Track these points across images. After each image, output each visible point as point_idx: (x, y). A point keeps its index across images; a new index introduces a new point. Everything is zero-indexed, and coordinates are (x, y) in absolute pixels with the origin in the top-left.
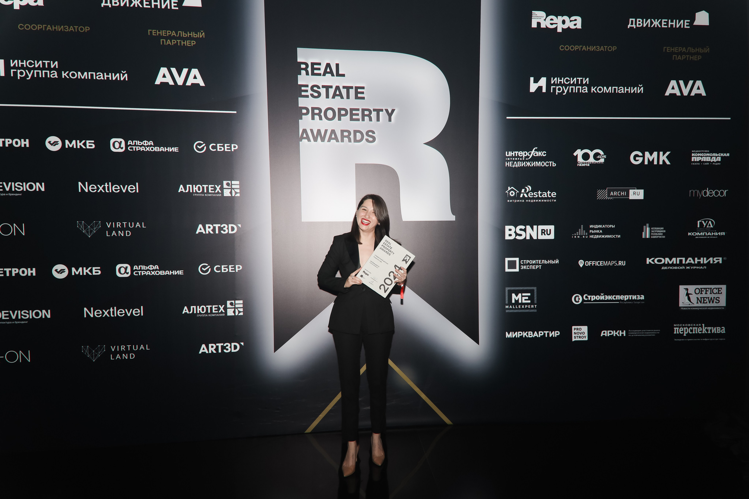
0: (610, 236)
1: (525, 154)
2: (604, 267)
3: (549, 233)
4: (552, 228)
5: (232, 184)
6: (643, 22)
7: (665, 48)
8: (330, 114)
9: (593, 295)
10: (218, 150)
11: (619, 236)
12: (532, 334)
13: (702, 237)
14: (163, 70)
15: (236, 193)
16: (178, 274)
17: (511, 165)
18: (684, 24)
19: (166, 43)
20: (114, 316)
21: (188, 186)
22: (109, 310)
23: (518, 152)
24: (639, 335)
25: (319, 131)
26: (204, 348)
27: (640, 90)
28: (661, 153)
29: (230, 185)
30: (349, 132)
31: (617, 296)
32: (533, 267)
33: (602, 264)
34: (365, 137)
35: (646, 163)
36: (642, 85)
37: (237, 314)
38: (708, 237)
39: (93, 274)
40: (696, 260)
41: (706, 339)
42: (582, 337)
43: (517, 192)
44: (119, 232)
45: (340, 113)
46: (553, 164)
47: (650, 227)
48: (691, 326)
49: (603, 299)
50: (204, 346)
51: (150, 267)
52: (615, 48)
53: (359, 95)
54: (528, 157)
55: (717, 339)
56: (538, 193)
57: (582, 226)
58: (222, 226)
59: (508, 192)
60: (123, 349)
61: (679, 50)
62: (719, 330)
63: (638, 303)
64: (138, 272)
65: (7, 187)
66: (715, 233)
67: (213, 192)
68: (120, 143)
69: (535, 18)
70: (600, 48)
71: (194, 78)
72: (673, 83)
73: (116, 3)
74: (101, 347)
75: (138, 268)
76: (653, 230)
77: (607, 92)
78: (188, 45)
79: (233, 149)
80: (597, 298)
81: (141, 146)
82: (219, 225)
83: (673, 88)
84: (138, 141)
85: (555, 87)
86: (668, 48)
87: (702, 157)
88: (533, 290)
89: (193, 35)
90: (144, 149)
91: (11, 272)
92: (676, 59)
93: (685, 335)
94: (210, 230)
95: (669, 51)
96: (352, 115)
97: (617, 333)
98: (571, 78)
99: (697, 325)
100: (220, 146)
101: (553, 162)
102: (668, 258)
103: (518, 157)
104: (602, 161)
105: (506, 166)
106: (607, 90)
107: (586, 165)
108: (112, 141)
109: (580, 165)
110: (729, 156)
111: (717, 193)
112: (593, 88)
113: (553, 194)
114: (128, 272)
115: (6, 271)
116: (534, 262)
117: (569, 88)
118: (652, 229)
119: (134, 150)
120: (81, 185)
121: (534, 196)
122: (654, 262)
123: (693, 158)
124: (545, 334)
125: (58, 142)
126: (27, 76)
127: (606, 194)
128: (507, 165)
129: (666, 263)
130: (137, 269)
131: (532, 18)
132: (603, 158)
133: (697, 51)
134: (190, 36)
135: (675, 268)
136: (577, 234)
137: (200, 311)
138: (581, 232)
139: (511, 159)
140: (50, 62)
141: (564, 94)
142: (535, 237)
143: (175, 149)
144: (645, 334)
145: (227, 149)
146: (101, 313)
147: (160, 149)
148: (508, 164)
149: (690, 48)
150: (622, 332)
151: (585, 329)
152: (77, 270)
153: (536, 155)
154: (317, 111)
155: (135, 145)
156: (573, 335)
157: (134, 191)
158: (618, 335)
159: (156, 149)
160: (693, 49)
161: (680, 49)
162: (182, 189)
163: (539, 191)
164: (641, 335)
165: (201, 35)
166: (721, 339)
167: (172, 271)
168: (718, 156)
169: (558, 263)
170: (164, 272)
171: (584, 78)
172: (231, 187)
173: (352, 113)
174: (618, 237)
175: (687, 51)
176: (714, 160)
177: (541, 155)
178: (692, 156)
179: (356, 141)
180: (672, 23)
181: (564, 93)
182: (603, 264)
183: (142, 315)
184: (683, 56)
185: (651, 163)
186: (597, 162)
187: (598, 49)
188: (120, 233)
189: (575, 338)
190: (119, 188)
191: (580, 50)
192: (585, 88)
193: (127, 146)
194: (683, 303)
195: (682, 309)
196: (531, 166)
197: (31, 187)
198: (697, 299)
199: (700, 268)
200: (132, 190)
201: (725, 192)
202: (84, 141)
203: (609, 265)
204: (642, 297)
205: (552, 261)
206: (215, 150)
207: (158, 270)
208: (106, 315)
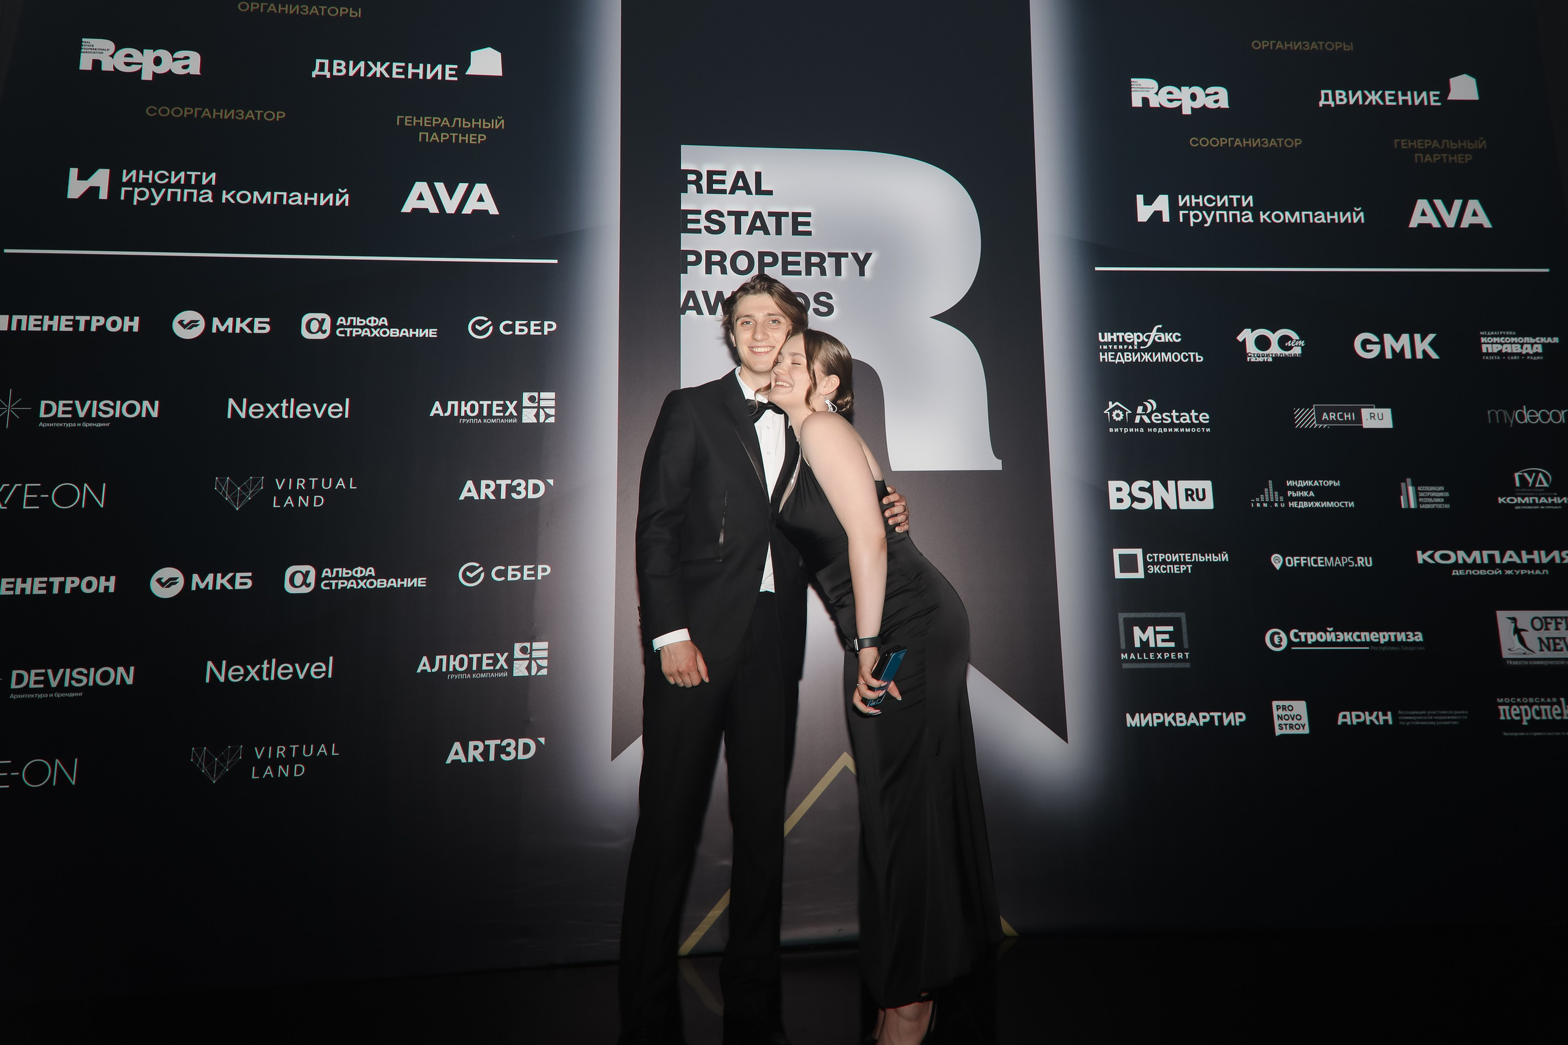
0: (1332, 504)
1: (1138, 337)
3: (1201, 496)
4: (1207, 485)
5: (539, 399)
6: (1347, 96)
7: (1397, 142)
8: (742, 262)
9: (1310, 631)
10: (517, 333)
11: (1352, 504)
12: (1184, 718)
13: (1529, 507)
14: (420, 187)
15: (547, 416)
16: (416, 584)
17: (1112, 359)
18: (1431, 98)
19: (430, 138)
20: (270, 678)
21: (450, 403)
22: (261, 666)
23: (1123, 334)
24: (1421, 723)
26: (457, 751)
27: (1357, 217)
28: (1417, 337)
29: (537, 400)
31: (1363, 634)
32: (1175, 569)
33: (1321, 564)
35: (1389, 355)
36: (1360, 208)
37: (534, 672)
38: (1542, 507)
39: (236, 587)
40: (1525, 557)
42: (1297, 726)
43: (1127, 413)
44: (300, 497)
45: (763, 261)
46: (1197, 357)
47: (1415, 484)
48: (1535, 703)
49: (1334, 640)
50: (457, 746)
51: (356, 571)
52: (1298, 142)
53: (801, 228)
54: (1144, 343)
56: (1172, 414)
57: (1270, 482)
59: (1109, 413)
60: (280, 754)
61: (1426, 145)
63: (1412, 649)
64: (331, 582)
65: (82, 410)
66: (1555, 498)
67: (502, 414)
68: (321, 322)
69: (1138, 91)
70: (1269, 142)
71: (479, 201)
72: (1422, 204)
74: (233, 751)
75: (332, 574)
76: (1423, 491)
77: (1293, 221)
78: (471, 142)
79: (546, 330)
80: (1321, 637)
81: (362, 327)
82: (509, 481)
83: (1424, 214)
84: (358, 318)
85: (1187, 212)
86: (1404, 142)
87: (1502, 344)
88: (1179, 619)
90: (369, 333)
91: (62, 585)
92: (1422, 161)
93: (1525, 722)
94: (489, 492)
95: (1406, 147)
96: (786, 263)
97: (1373, 717)
99: (1549, 700)
100: (520, 325)
101: (1197, 353)
102: (1462, 551)
103: (1124, 343)
104: (1297, 351)
105: (1101, 360)
106: (1293, 218)
107: (1266, 360)
108: (306, 318)
109: (1253, 360)
110: (1558, 342)
111: (1545, 417)
112: (1264, 214)
113: (1204, 416)
114: (310, 583)
116: (1175, 558)
117: (1215, 214)
118: (1419, 489)
119: (348, 335)
120: (232, 405)
121: (1164, 421)
122: (1434, 559)
123: (1484, 346)
124: (1212, 717)
125: (198, 321)
126: (152, 198)
127: (1313, 416)
128: (1104, 359)
129: (1461, 561)
130: (330, 575)
131: (1131, 92)
132: (1298, 346)
133: (1462, 146)
135: (1481, 572)
136: (1262, 500)
137: (454, 666)
138: (1269, 495)
139: (1110, 346)
141: (1205, 225)
142: (1173, 506)
143: (430, 333)
144: (1436, 720)
145: (535, 331)
146: (242, 672)
147: (400, 333)
148: (1106, 357)
149: (1447, 141)
150: (1385, 713)
151: (1300, 707)
152: (203, 578)
153: (1161, 340)
154: (716, 258)
155: (351, 326)
156: (1276, 722)
157: (340, 415)
158: (1376, 722)
159: (393, 332)
160: (1452, 141)
161: (1428, 142)
162: (437, 409)
163: (1174, 411)
164: (1427, 723)
165: (498, 123)
167: (402, 580)
168: (1536, 343)
169: (1227, 560)
170: (385, 581)
171: (1243, 196)
172: (539, 404)
173: (786, 260)
174: (1350, 506)
175: (1441, 145)
176: (1528, 349)
177: (1171, 341)
178: (1482, 342)
180: (1405, 98)
181: (1207, 222)
182: (1324, 563)
183: (330, 676)
184: (1434, 155)
185: (1399, 356)
186: (1287, 353)
187: (1265, 144)
188: (301, 500)
189: (1281, 726)
190: (309, 409)
191: (1230, 146)
192: (1247, 214)
193: (334, 327)
194: (1509, 650)
195: (1511, 662)
196: (1152, 360)
197: (131, 410)
198: (1538, 641)
199: (1535, 572)
200: (335, 414)
201: (1563, 412)
202: (249, 320)
203: (1338, 565)
204: (1418, 635)
205: (1213, 555)
206: (510, 333)
207: (372, 577)
208: (252, 676)
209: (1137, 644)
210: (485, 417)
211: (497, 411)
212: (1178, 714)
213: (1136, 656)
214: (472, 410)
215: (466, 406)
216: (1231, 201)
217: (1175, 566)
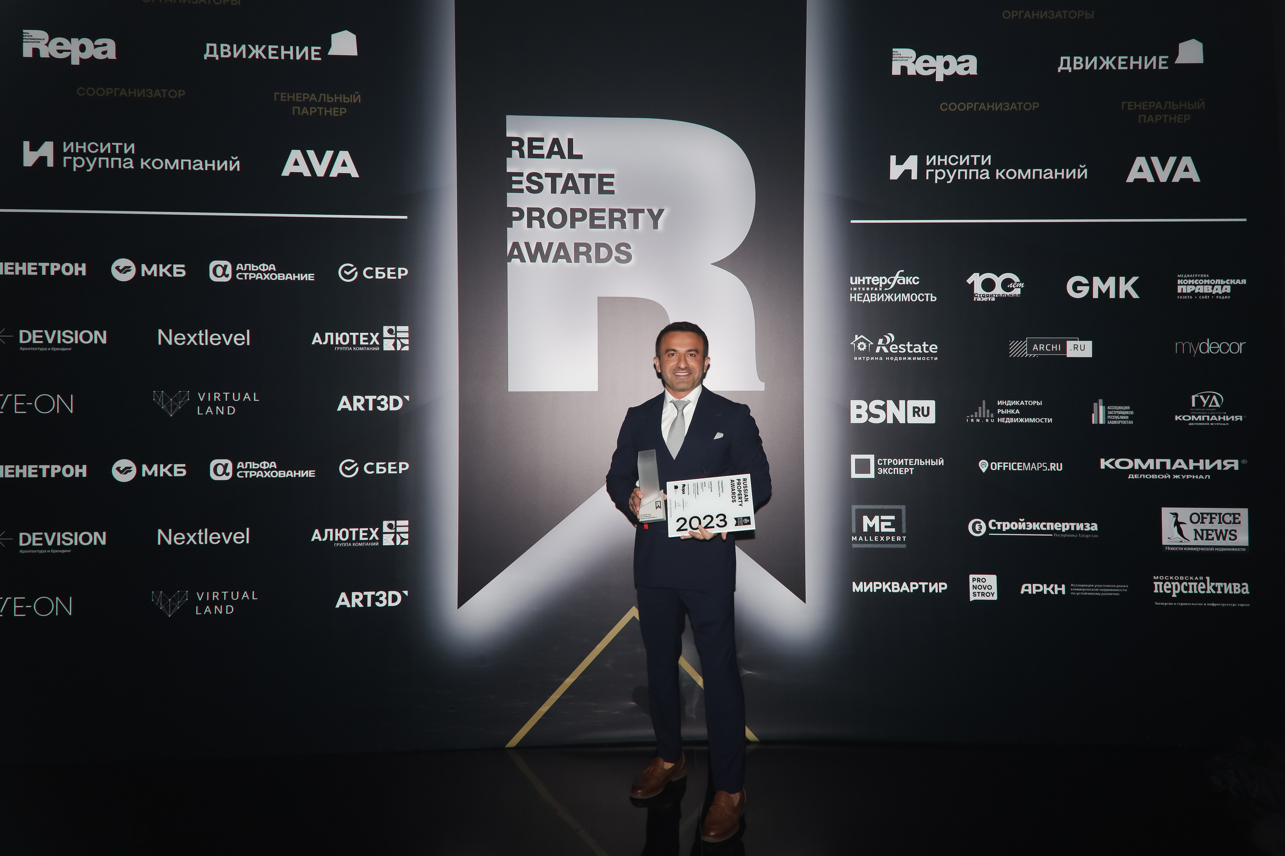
0: (1034, 420)
1: (883, 280)
3: (926, 413)
4: (932, 404)
5: (396, 332)
6: (1084, 62)
7: (1124, 104)
8: (557, 218)
9: (1006, 522)
10: (377, 277)
11: (1050, 421)
12: (898, 587)
13: (1201, 424)
14: (296, 154)
15: (403, 345)
16: (307, 476)
17: (860, 299)
18: (1159, 62)
19: (301, 112)
20: (204, 542)
21: (327, 334)
22: (197, 534)
23: (871, 278)
24: (1089, 594)
25: (539, 246)
26: (343, 599)
27: (1081, 173)
28: (1122, 279)
29: (394, 333)
30: (588, 246)
31: (1048, 524)
32: (900, 471)
33: (1020, 468)
34: (615, 254)
35: (1096, 295)
36: (1085, 166)
37: (398, 543)
38: (1212, 424)
39: (175, 475)
40: (1192, 464)
41: (1213, 604)
42: (988, 594)
43: (870, 344)
44: (217, 407)
45: (574, 217)
46: (932, 297)
47: (1105, 404)
48: (1184, 581)
49: (1024, 528)
50: (343, 595)
51: (263, 465)
52: (1036, 105)
53: (605, 188)
54: (888, 285)
55: (1234, 605)
56: (907, 345)
57: (984, 402)
58: (379, 398)
59: (854, 345)
60: (215, 598)
61: (1150, 106)
62: (1238, 588)
63: (1087, 536)
64: (244, 472)
65: (50, 337)
66: (1224, 416)
67: (367, 343)
68: (225, 268)
69: (898, 60)
70: (1010, 106)
71: (342, 166)
72: (1140, 161)
73: (226, 53)
74: (181, 594)
75: (245, 466)
76: (1111, 410)
77: (1024, 177)
78: (334, 115)
79: (400, 276)
80: (1014, 526)
82: (375, 397)
83: (1141, 170)
84: (253, 265)
85: (933, 170)
86: (1131, 104)
87: (1195, 285)
88: (900, 510)
89: (343, 98)
90: (261, 277)
91: (49, 471)
92: (1145, 122)
93: (1174, 596)
94: (360, 405)
95: (1132, 109)
96: (593, 218)
97: (1050, 589)
98: (961, 156)
99: (1196, 578)
100: (379, 271)
101: (932, 294)
102: (1139, 460)
103: (871, 285)
104: (1017, 292)
105: (851, 300)
106: (1024, 175)
107: (990, 300)
108: (212, 265)
109: (979, 299)
110: (1245, 283)
111: (1225, 348)
112: (999, 172)
113: (934, 347)
114: (229, 473)
115: (42, 469)
116: (901, 462)
117: (957, 172)
118: (1109, 408)
119: (246, 278)
120: (161, 335)
121: (900, 351)
122: (1114, 466)
123: (1179, 288)
124: (920, 586)
125: (130, 267)
126: (87, 166)
127: (1025, 347)
128: (853, 299)
129: (1137, 467)
130: (243, 468)
131: (892, 61)
132: (1018, 287)
133: (1183, 107)
134: (338, 100)
135: (1153, 476)
136: (976, 417)
137: (339, 537)
138: (982, 413)
139: (859, 288)
140: (123, 145)
141: (948, 182)
142: (902, 420)
143: (309, 277)
144: (1102, 593)
145: (391, 275)
146: (183, 538)
147: (285, 277)
148: (855, 297)
149: (1170, 102)
150: (1060, 586)
151: (992, 580)
152: (150, 468)
153: (902, 282)
155: (247, 271)
156: (972, 591)
157: (243, 343)
158: (1052, 593)
159: (280, 277)
160: (1175, 104)
161: (1152, 104)
162: (317, 339)
163: (909, 343)
164: (1093, 594)
165: (356, 98)
166: (1242, 605)
167: (297, 472)
168: (1226, 284)
169: (943, 465)
170: (284, 472)
171: (983, 156)
172: (396, 336)
175: (1163, 107)
176: (1218, 290)
177: (911, 283)
178: (1179, 283)
179: (598, 260)
180: (1136, 63)
181: (949, 180)
182: (1022, 468)
183: (248, 542)
184: (1156, 116)
185: (1104, 295)
186: (1008, 294)
187: (1007, 108)
188: (218, 410)
189: (975, 595)
190: (220, 338)
191: (975, 110)
192: (985, 172)
193: (234, 272)
194: (1168, 538)
195: (1169, 549)
196: (894, 300)
197: (86, 337)
198: (1194, 532)
199: (1198, 477)
200: (239, 342)
201: (1241, 345)
202: (169, 266)
203: (1034, 470)
204: (1094, 526)
205: (932, 460)
206: (372, 277)
207: (275, 469)
208: (191, 541)
209: (865, 529)
210: (354, 346)
211: (364, 341)
212: (893, 583)
213: (864, 539)
214: (344, 340)
215: (339, 337)
216: (972, 160)
217: (900, 469)
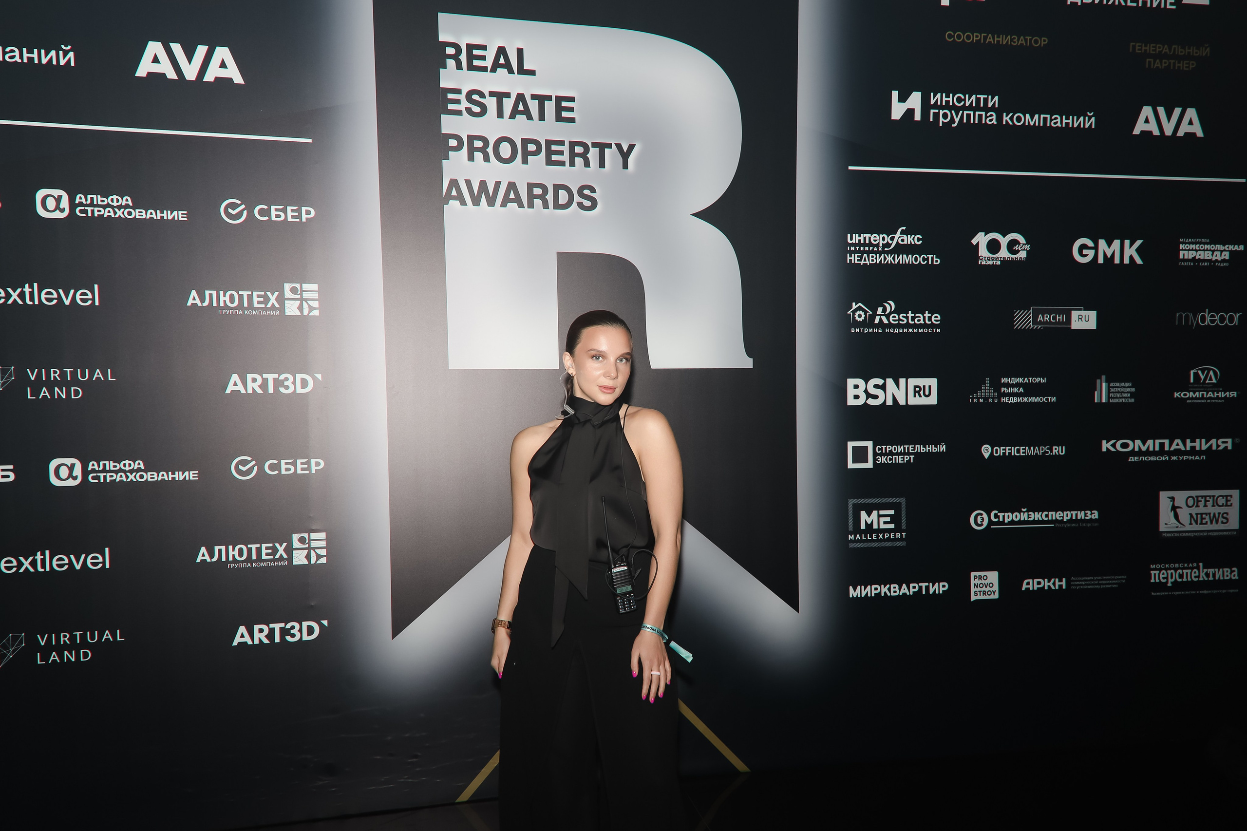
0: (1038, 399)
1: (884, 239)
2: (1027, 457)
3: (927, 393)
4: (933, 382)
5: (302, 291)
8: (505, 150)
9: (1008, 513)
10: (274, 218)
11: (1054, 399)
12: (897, 589)
13: (1198, 401)
14: (155, 48)
15: (311, 309)
16: (188, 478)
17: (858, 260)
20: (45, 569)
21: (207, 293)
22: (35, 558)
23: (870, 235)
24: (1089, 587)
25: (483, 184)
26: (242, 634)
27: (1089, 122)
28: (1127, 242)
29: (299, 292)
30: (544, 188)
31: (1050, 513)
32: (900, 460)
33: (1023, 453)
34: (577, 198)
35: (1101, 260)
36: (1092, 113)
37: (313, 561)
38: (1209, 401)
40: (1189, 444)
41: (1205, 592)
42: (989, 592)
43: (868, 313)
44: (56, 389)
45: (526, 149)
46: (935, 259)
47: (1108, 381)
48: (1179, 568)
49: (1026, 519)
50: (242, 629)
51: (124, 465)
52: (1045, 41)
53: (564, 114)
54: (888, 245)
55: (1224, 591)
56: (908, 315)
57: (988, 379)
58: (282, 377)
59: (852, 313)
60: (64, 641)
61: (1158, 50)
62: (1228, 574)
63: (1088, 525)
64: (99, 474)
66: (1220, 393)
67: (263, 306)
68: (58, 200)
70: (1018, 40)
71: (221, 67)
72: (1147, 111)
74: (15, 638)
75: (99, 467)
76: (1114, 387)
77: (1032, 124)
79: (304, 217)
80: (1016, 516)
81: (104, 207)
82: (276, 376)
83: (1147, 121)
84: (99, 196)
85: (937, 111)
86: (1139, 46)
87: (1196, 251)
88: (900, 504)
90: (112, 214)
92: (1152, 67)
93: (1169, 584)
94: (256, 386)
95: (1140, 52)
96: (549, 153)
97: (1051, 584)
98: (967, 96)
99: (1190, 565)
100: (276, 210)
101: (935, 256)
102: (1140, 440)
103: (870, 244)
104: (1023, 255)
105: (848, 262)
106: (1032, 121)
107: (995, 264)
108: (40, 194)
109: (984, 263)
110: (1243, 249)
111: (1222, 319)
112: (1007, 116)
113: (936, 317)
114: (77, 476)
116: (901, 449)
117: (963, 114)
118: (1112, 384)
119: (90, 215)
121: (900, 322)
122: (1115, 447)
123: (1182, 253)
124: (921, 587)
127: (1030, 317)
128: (851, 260)
129: (1137, 449)
130: (97, 469)
132: (1024, 250)
133: (1189, 53)
135: (1152, 458)
136: (979, 396)
137: (233, 555)
139: (858, 248)
141: (953, 125)
142: (902, 402)
143: (180, 215)
144: (1100, 584)
145: (293, 217)
146: (15, 563)
147: (146, 214)
148: (853, 258)
149: (1176, 46)
150: (1060, 581)
151: (993, 577)
153: (904, 242)
154: (478, 144)
155: (92, 204)
156: (973, 590)
157: (90, 302)
158: (1053, 588)
159: (138, 214)
160: (1181, 48)
161: (1159, 48)
162: (194, 299)
163: (910, 312)
164: (1093, 586)
166: (1232, 591)
167: (173, 473)
168: (1225, 250)
169: (945, 451)
170: (155, 474)
171: (990, 97)
172: (302, 296)
173: (550, 149)
174: (1052, 401)
175: (1170, 51)
176: (1217, 256)
177: (913, 243)
178: (1181, 248)
179: (557, 206)
181: (954, 122)
182: (1025, 453)
183: (107, 566)
184: (1164, 61)
185: (1109, 260)
186: (1014, 256)
187: (1015, 42)
188: (57, 392)
189: (976, 595)
190: (55, 296)
192: (992, 115)
193: (73, 205)
194: (1166, 524)
195: (1165, 535)
196: (895, 262)
198: (1189, 516)
199: (1195, 458)
200: (84, 301)
201: (1238, 315)
203: (1037, 453)
204: (1094, 513)
205: (933, 446)
206: (266, 218)
207: (142, 471)
208: (27, 567)
209: (863, 527)
210: (246, 309)
211: (259, 302)
212: (892, 586)
213: (861, 537)
214: (232, 301)
215: (224, 296)
216: (978, 100)
217: (900, 457)
